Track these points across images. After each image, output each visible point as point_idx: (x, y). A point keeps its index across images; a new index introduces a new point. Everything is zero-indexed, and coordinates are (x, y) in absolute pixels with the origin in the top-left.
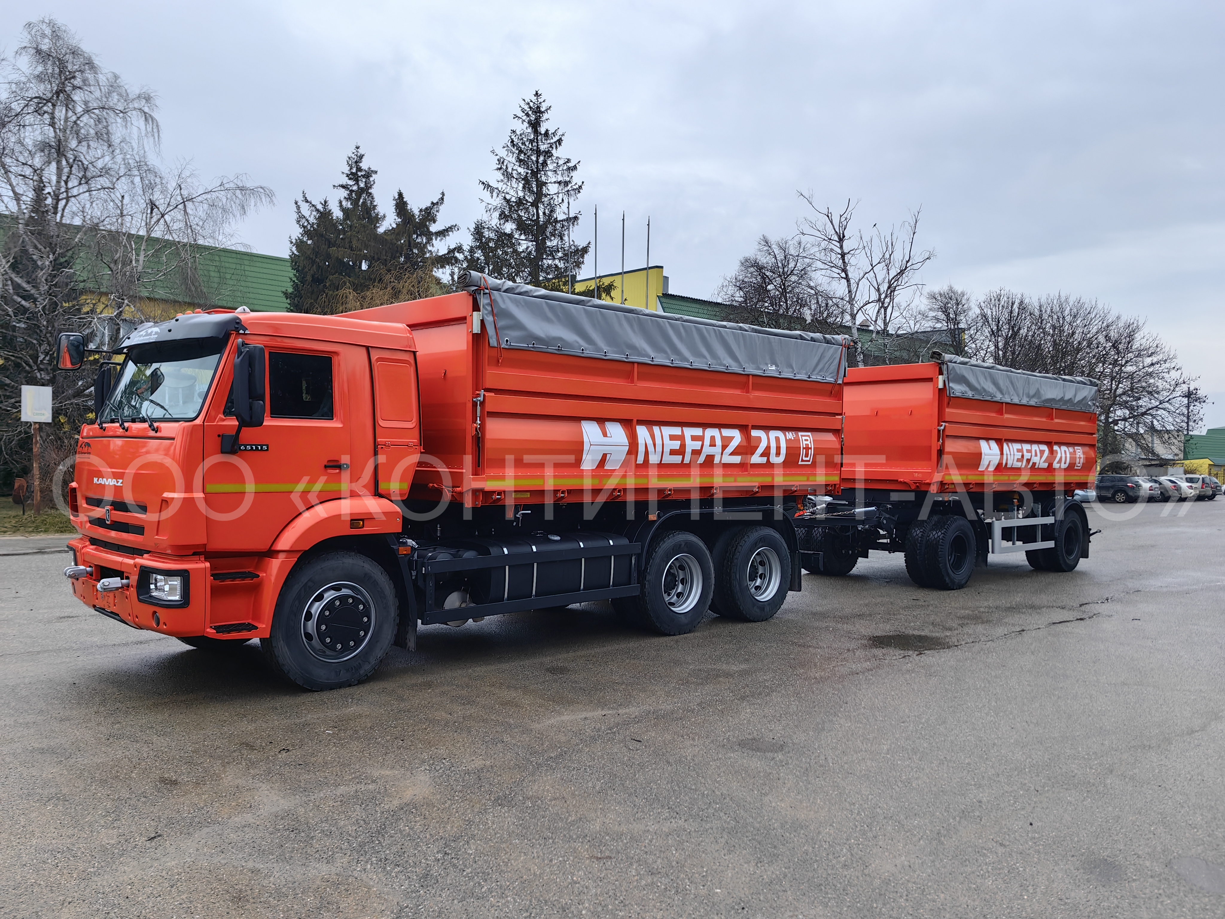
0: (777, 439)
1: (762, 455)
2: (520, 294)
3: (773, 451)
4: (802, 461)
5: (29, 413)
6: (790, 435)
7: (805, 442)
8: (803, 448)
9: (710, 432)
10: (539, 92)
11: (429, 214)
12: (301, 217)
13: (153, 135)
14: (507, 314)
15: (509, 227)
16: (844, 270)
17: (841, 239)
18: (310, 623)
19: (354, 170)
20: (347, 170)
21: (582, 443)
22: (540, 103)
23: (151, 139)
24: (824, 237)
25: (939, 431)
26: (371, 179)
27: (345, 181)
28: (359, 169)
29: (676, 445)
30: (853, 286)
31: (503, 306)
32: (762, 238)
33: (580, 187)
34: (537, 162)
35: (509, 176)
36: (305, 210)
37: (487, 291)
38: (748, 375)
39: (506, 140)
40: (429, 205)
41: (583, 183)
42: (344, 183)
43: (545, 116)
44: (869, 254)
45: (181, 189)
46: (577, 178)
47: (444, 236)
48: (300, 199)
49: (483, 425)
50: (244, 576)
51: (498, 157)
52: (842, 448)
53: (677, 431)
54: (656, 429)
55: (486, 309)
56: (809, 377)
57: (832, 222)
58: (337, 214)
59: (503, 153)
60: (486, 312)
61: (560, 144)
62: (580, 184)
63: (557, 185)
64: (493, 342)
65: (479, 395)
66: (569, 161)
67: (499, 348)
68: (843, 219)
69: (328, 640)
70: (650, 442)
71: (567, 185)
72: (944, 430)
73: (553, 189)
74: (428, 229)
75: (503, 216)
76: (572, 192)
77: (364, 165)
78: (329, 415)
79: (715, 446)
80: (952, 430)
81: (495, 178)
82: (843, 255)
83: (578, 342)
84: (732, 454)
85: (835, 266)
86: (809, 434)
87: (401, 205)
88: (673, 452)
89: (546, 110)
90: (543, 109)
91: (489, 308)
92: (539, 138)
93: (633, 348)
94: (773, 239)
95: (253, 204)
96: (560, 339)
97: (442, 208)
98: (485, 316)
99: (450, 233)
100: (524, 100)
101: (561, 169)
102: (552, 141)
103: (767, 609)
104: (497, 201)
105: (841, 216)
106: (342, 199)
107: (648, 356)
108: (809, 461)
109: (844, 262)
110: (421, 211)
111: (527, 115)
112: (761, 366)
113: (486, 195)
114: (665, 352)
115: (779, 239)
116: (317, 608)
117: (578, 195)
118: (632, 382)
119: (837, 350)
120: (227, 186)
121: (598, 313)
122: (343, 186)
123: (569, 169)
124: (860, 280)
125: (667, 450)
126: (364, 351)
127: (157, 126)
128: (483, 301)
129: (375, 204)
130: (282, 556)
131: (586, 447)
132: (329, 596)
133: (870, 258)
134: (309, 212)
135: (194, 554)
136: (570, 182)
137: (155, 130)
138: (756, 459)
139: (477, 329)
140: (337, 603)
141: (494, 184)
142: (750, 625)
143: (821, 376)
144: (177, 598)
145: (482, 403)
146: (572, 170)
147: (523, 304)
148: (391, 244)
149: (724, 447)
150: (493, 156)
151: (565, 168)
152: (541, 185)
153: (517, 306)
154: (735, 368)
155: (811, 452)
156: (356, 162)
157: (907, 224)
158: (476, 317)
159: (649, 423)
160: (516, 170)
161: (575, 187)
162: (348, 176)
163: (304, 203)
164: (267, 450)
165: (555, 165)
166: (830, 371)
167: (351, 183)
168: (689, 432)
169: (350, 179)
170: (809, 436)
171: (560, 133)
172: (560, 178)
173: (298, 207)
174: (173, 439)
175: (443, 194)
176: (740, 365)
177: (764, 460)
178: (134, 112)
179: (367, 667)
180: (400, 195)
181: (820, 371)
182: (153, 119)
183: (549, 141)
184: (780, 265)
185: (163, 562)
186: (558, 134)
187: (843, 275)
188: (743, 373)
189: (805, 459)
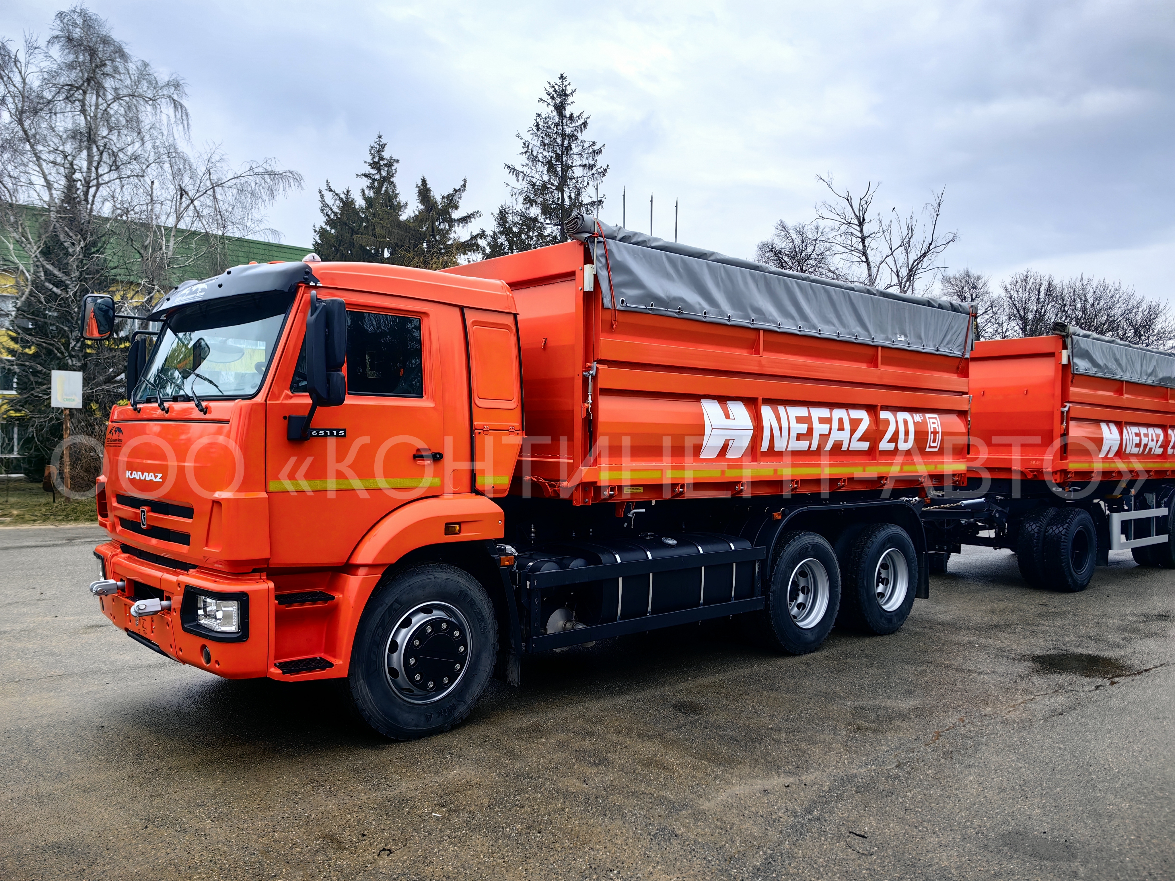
0: (906, 422)
1: (889, 441)
2: (637, 243)
3: (902, 435)
4: (930, 447)
5: (59, 399)
6: (918, 417)
7: (933, 426)
8: (932, 433)
9: (839, 413)
10: (564, 75)
11: (451, 202)
12: (325, 205)
13: (182, 123)
14: (624, 269)
15: (534, 211)
16: (865, 254)
17: (861, 223)
18: (395, 655)
19: (376, 159)
20: (369, 159)
21: (703, 426)
22: (566, 86)
23: (181, 127)
24: (843, 221)
25: (1063, 413)
26: (393, 168)
27: (368, 170)
28: (381, 158)
29: (803, 428)
30: (874, 271)
31: (619, 258)
32: (779, 223)
33: (605, 170)
34: (562, 145)
35: (534, 159)
36: (329, 198)
37: (601, 239)
38: (877, 347)
39: (532, 124)
40: (451, 191)
41: (608, 166)
42: (367, 172)
43: (570, 99)
44: (888, 238)
45: (210, 175)
46: (601, 161)
47: (467, 223)
48: (324, 188)
49: (595, 404)
50: (315, 597)
51: (523, 141)
52: (968, 432)
53: (802, 412)
54: (781, 409)
55: (600, 262)
56: (938, 350)
57: (851, 205)
58: (360, 202)
59: (528, 137)
60: (601, 265)
61: (585, 127)
62: (605, 167)
63: (582, 168)
64: (607, 302)
65: (590, 368)
66: (594, 144)
67: (614, 311)
68: (863, 202)
69: (418, 677)
70: (775, 425)
71: (592, 169)
72: (1068, 412)
73: (578, 172)
74: (450, 216)
75: (529, 201)
76: (597, 176)
77: (386, 154)
78: (418, 392)
79: (843, 429)
80: (1077, 410)
81: (520, 161)
82: (863, 239)
83: (700, 304)
84: (860, 440)
85: (856, 250)
86: (936, 416)
87: (424, 193)
88: (799, 437)
89: (572, 93)
90: (568, 92)
91: (603, 260)
92: (564, 121)
93: (758, 311)
94: (790, 223)
95: (281, 188)
96: (682, 300)
97: (464, 194)
98: (599, 270)
99: (473, 220)
100: (549, 83)
101: (586, 152)
102: (577, 124)
103: (895, 620)
104: (522, 185)
105: (861, 200)
106: (365, 188)
107: (775, 322)
108: (936, 447)
109: (864, 246)
110: (443, 198)
111: (553, 98)
112: (890, 336)
113: (512, 178)
114: (793, 318)
115: (796, 224)
116: (403, 636)
117: (603, 179)
118: (757, 352)
119: (964, 319)
120: (256, 170)
121: (722, 269)
122: (366, 176)
123: (595, 152)
124: (880, 264)
125: (794, 435)
126: (457, 311)
127: (186, 113)
128: (597, 251)
129: (397, 192)
130: (362, 571)
131: (707, 431)
132: (418, 620)
133: (889, 242)
134: (333, 201)
135: (255, 571)
136: (594, 165)
137: (184, 118)
138: (885, 445)
139: (588, 286)
140: (429, 629)
141: (519, 168)
142: (879, 639)
143: (949, 348)
144: (233, 628)
145: (595, 378)
146: (597, 153)
147: (641, 256)
148: (415, 230)
149: (852, 432)
150: (519, 140)
151: (591, 150)
152: (567, 168)
153: (635, 258)
154: (864, 338)
155: (939, 437)
156: (378, 151)
157: (929, 206)
158: (589, 271)
159: (773, 402)
160: (542, 153)
161: (600, 170)
162: (370, 165)
163: (328, 192)
164: (345, 436)
165: (581, 148)
166: (957, 344)
167: (374, 171)
168: (817, 413)
169: (372, 168)
170: (935, 418)
171: (585, 116)
172: (585, 162)
173: (322, 196)
174: (227, 422)
175: (465, 181)
176: (870, 335)
177: (891, 446)
178: (163, 100)
179: (462, 709)
180: (424, 181)
181: (947, 344)
182: (182, 106)
183: (574, 125)
184: (797, 250)
185: (215, 582)
186: (583, 117)
187: (864, 259)
188: (872, 344)
189: (933, 445)
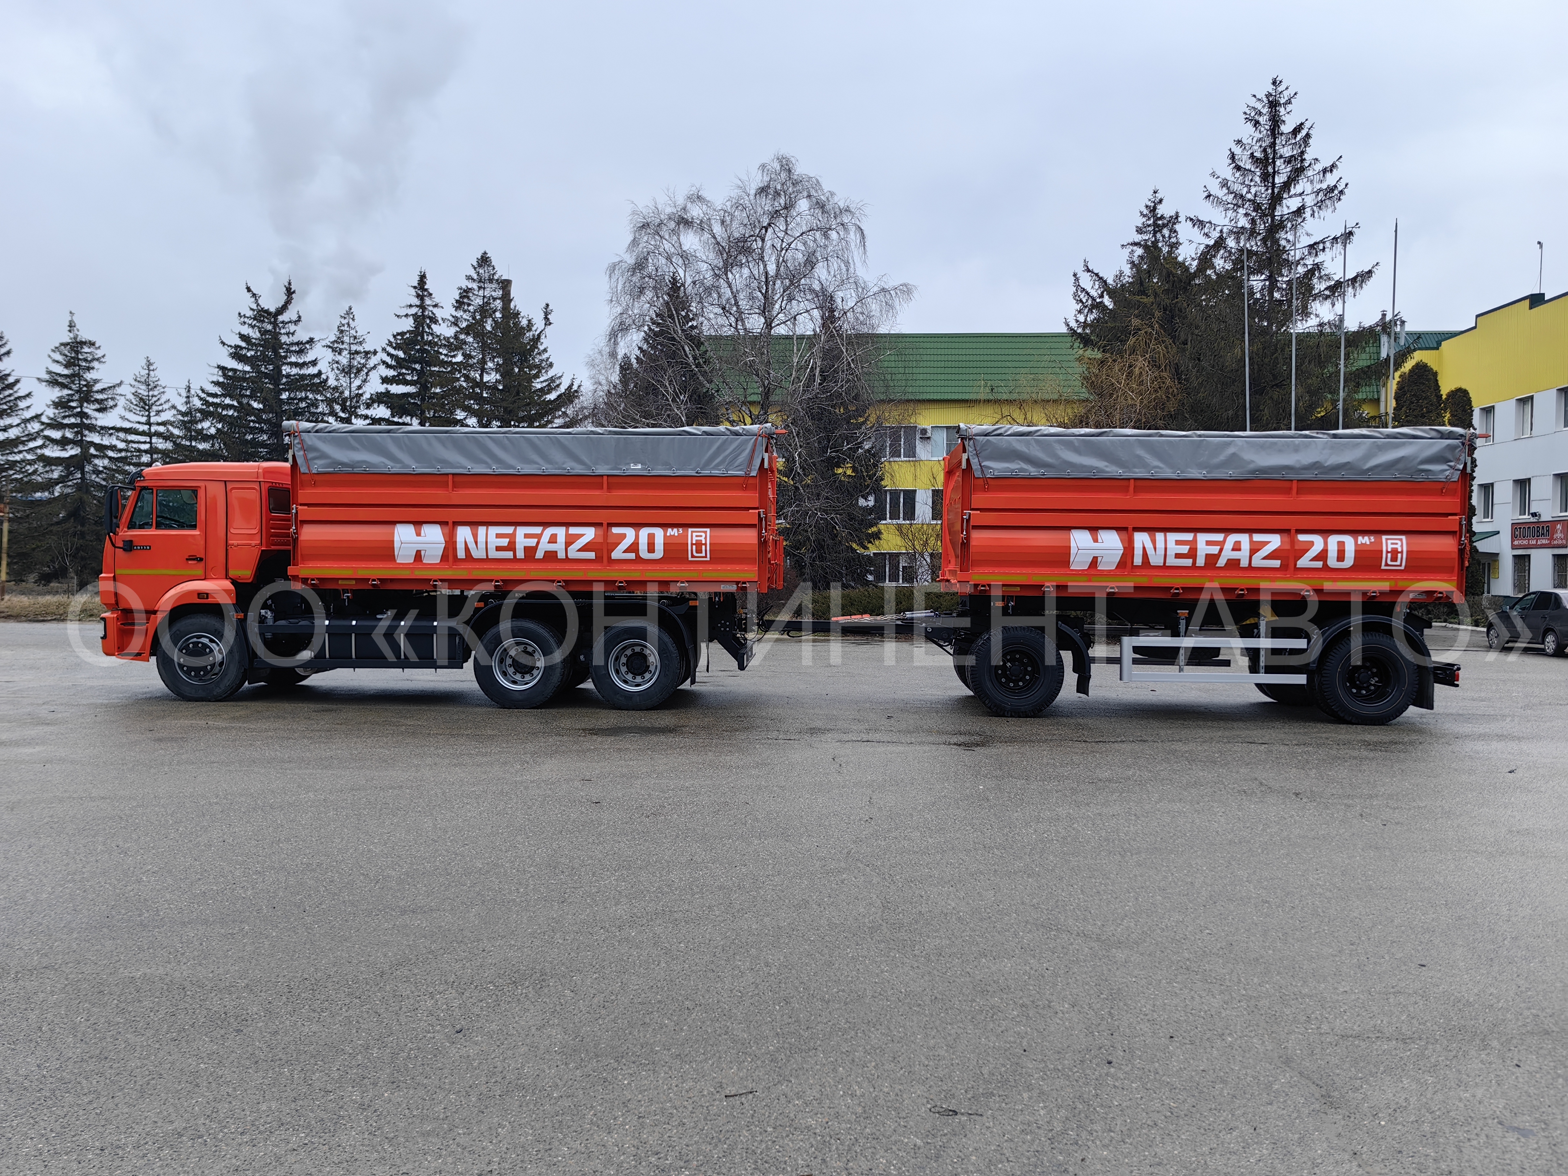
0: (650, 536)
1: (626, 551)
2: (330, 432)
3: (643, 547)
4: (693, 556)
6: (673, 531)
7: (695, 539)
8: (692, 544)
9: (550, 530)
10: (1278, 79)
12: (1080, 290)
14: (315, 449)
22: (1280, 93)
25: (963, 520)
27: (1138, 236)
28: (1158, 218)
29: (505, 542)
31: (310, 443)
36: (1086, 281)
37: (297, 434)
38: (601, 476)
42: (1134, 240)
43: (1289, 107)
48: (1080, 269)
49: (297, 530)
51: (1220, 180)
53: (509, 530)
54: (482, 530)
56: (699, 473)
60: (297, 449)
64: (304, 470)
65: (293, 509)
67: (312, 475)
70: (472, 540)
72: (968, 520)
77: (1165, 211)
78: (193, 527)
79: (555, 543)
80: (977, 517)
83: (384, 463)
84: (583, 550)
86: (704, 530)
88: (499, 549)
89: (1288, 100)
90: (1285, 100)
91: (299, 446)
92: (1279, 140)
93: (443, 461)
96: (366, 462)
98: (296, 452)
101: (1310, 174)
107: (465, 468)
108: (702, 557)
112: (620, 466)
114: (485, 463)
118: (446, 490)
119: (748, 441)
122: (1135, 244)
125: (492, 547)
126: (222, 484)
127: (865, 236)
128: (295, 441)
131: (397, 545)
138: (617, 554)
139: (291, 462)
143: (719, 470)
145: (296, 515)
149: (568, 544)
150: (1214, 179)
153: (324, 442)
154: (579, 470)
155: (706, 548)
156: (1153, 210)
158: (291, 453)
159: (472, 524)
162: (1139, 230)
163: (1085, 273)
164: (150, 549)
166: (736, 464)
167: (1145, 237)
168: (523, 531)
169: (1143, 233)
170: (701, 532)
173: (1077, 280)
176: (589, 468)
177: (628, 556)
181: (718, 465)
188: (592, 474)
189: (696, 555)
